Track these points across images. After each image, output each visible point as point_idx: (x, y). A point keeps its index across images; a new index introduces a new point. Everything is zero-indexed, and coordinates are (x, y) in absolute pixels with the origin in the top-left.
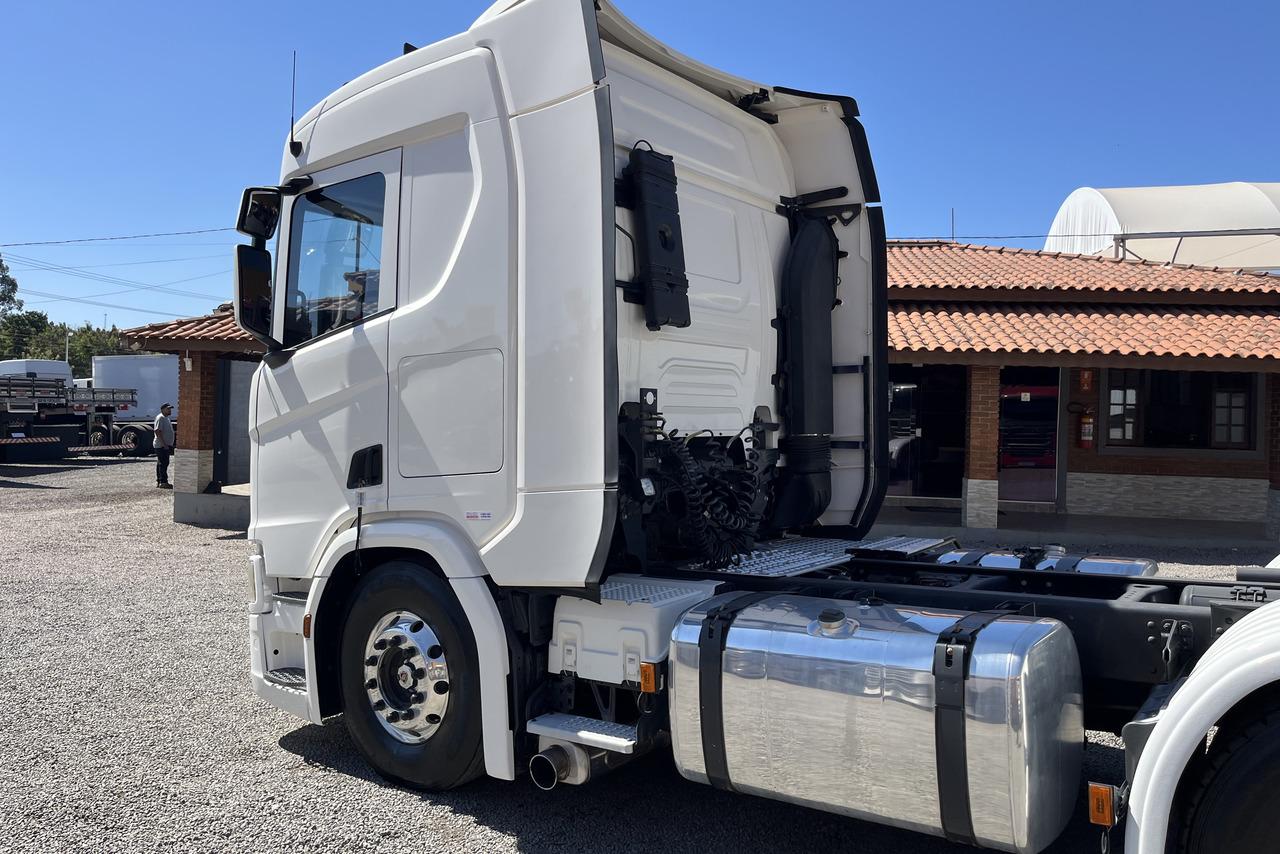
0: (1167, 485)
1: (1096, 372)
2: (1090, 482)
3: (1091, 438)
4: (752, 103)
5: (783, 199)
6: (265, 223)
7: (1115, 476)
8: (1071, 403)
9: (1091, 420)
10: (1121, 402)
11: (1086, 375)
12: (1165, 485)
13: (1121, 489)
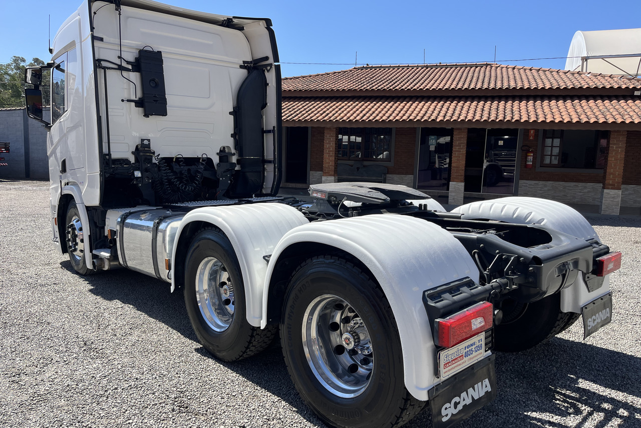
0: (570, 187)
1: (537, 131)
2: (531, 185)
3: (531, 163)
4: (228, 23)
5: (244, 62)
6: (39, 78)
7: (544, 182)
8: (523, 146)
9: (532, 154)
10: (551, 145)
11: (532, 132)
12: (568, 187)
13: (546, 189)
